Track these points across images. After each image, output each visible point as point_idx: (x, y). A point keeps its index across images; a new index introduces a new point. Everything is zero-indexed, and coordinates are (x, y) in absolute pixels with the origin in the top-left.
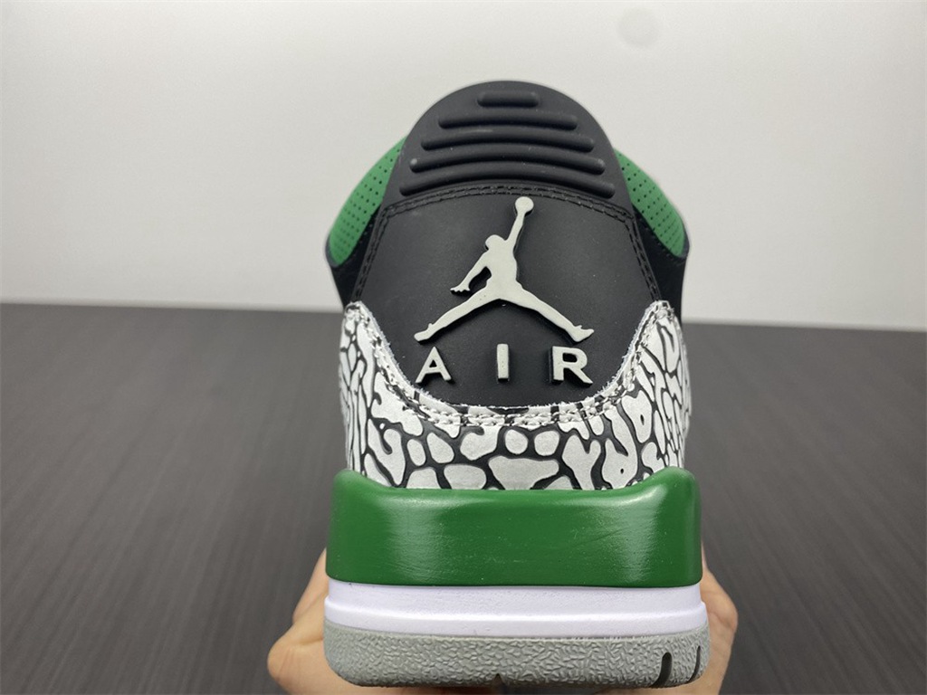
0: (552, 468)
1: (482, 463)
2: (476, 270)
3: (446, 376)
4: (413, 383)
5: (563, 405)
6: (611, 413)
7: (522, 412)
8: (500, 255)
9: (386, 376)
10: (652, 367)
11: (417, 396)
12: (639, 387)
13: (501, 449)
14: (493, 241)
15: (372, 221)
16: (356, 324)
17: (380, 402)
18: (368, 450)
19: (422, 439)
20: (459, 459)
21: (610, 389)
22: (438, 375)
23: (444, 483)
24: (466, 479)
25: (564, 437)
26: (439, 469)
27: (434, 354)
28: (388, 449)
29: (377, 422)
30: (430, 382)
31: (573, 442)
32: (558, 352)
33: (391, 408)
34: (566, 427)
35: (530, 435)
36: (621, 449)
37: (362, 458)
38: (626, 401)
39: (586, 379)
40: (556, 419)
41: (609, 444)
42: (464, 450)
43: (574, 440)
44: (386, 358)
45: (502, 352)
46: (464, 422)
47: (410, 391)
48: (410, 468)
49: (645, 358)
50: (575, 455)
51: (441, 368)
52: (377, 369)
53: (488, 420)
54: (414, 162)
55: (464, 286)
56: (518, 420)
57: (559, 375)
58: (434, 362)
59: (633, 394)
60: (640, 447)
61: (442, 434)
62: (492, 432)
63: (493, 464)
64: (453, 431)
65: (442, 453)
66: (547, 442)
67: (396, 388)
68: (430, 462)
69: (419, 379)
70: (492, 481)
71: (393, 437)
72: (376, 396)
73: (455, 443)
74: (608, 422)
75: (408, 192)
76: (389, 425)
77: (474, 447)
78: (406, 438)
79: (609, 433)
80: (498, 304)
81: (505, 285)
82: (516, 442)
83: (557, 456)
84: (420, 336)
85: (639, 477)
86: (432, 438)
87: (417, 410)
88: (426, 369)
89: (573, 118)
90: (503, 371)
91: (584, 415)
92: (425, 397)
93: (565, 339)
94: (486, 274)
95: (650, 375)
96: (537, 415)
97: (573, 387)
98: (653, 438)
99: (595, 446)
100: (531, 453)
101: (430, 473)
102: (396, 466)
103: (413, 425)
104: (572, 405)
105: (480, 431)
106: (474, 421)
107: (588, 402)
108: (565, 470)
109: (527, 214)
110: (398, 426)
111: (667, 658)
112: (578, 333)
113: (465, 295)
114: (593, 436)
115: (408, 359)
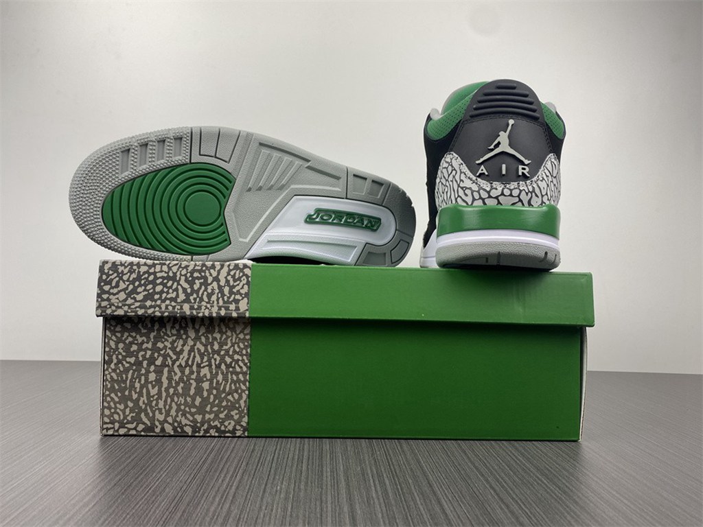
0: (517, 199)
1: (497, 198)
2: (496, 142)
3: (486, 173)
4: (475, 175)
5: (521, 182)
6: (535, 186)
7: (509, 184)
8: (503, 137)
9: (465, 174)
10: (548, 174)
11: (476, 180)
12: (543, 179)
13: (502, 194)
14: (502, 133)
15: (459, 122)
16: (451, 159)
17: (463, 182)
18: (459, 196)
19: (478, 192)
20: (490, 197)
21: (535, 179)
22: (484, 174)
23: (484, 203)
24: (491, 203)
25: (521, 191)
26: (483, 200)
27: (482, 167)
28: (466, 195)
29: (462, 188)
30: (481, 176)
31: (523, 193)
32: (520, 167)
33: (467, 183)
34: (521, 188)
35: (511, 190)
36: (537, 196)
37: (456, 199)
38: (539, 182)
39: (528, 175)
40: (519, 186)
41: (533, 194)
42: (491, 194)
43: (523, 192)
44: (465, 168)
45: (504, 166)
46: (492, 186)
47: (474, 178)
48: (474, 199)
49: (546, 171)
50: (523, 196)
51: (485, 171)
52: (461, 173)
53: (499, 187)
54: (474, 106)
55: (492, 147)
56: (508, 186)
57: (520, 174)
58: (483, 169)
59: (542, 181)
60: (542, 196)
61: (485, 190)
62: (500, 189)
63: (500, 198)
64: (488, 189)
65: (484, 195)
66: (516, 193)
67: (469, 178)
68: (480, 198)
69: (478, 175)
70: (499, 203)
71: (468, 192)
72: (461, 180)
73: (489, 192)
74: (533, 188)
75: (472, 117)
76: (467, 188)
77: (494, 193)
78: (473, 192)
79: (534, 191)
80: (503, 153)
81: (505, 147)
82: (507, 192)
83: (519, 196)
84: (477, 162)
85: (541, 204)
86: (481, 191)
87: (477, 184)
88: (480, 172)
89: (527, 93)
90: (504, 172)
91: (527, 186)
92: (479, 179)
93: (523, 163)
94: (499, 143)
95: (547, 176)
96: (513, 185)
97: (525, 177)
98: (547, 194)
99: (529, 194)
100: (511, 195)
101: (481, 201)
102: (469, 199)
103: (475, 187)
104: (524, 183)
105: (497, 189)
106: (494, 186)
107: (528, 182)
108: (520, 200)
109: (512, 125)
110: (470, 188)
111: (546, 253)
112: (527, 162)
113: (492, 150)
114: (529, 191)
115: (473, 169)
